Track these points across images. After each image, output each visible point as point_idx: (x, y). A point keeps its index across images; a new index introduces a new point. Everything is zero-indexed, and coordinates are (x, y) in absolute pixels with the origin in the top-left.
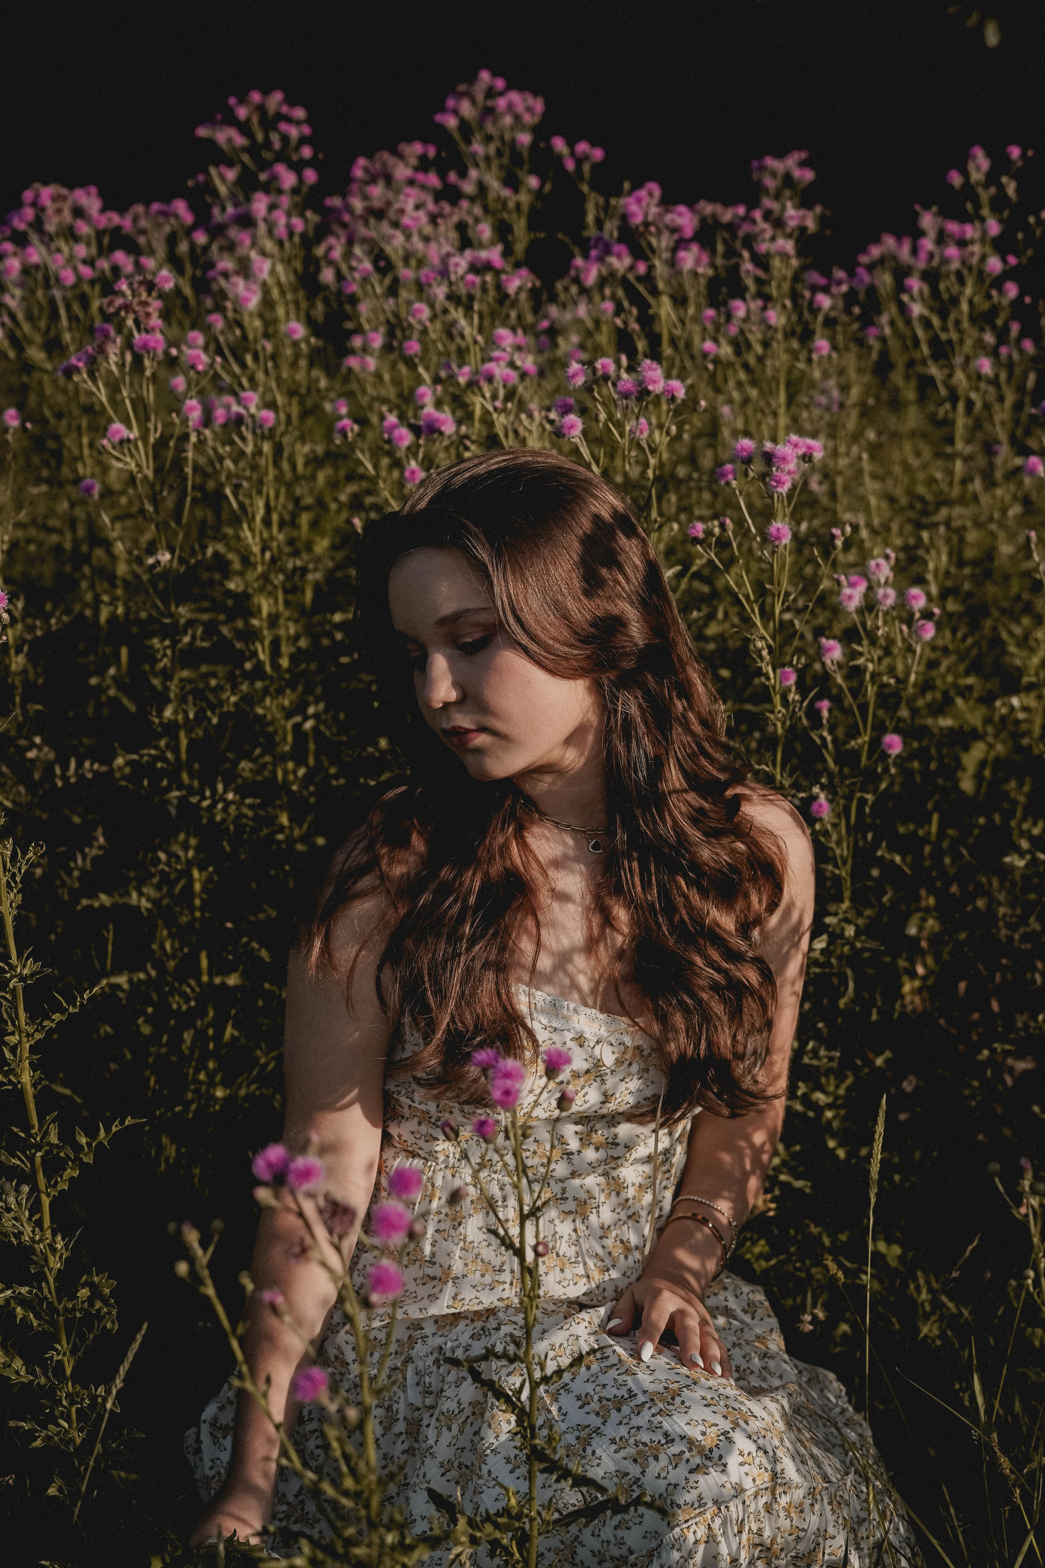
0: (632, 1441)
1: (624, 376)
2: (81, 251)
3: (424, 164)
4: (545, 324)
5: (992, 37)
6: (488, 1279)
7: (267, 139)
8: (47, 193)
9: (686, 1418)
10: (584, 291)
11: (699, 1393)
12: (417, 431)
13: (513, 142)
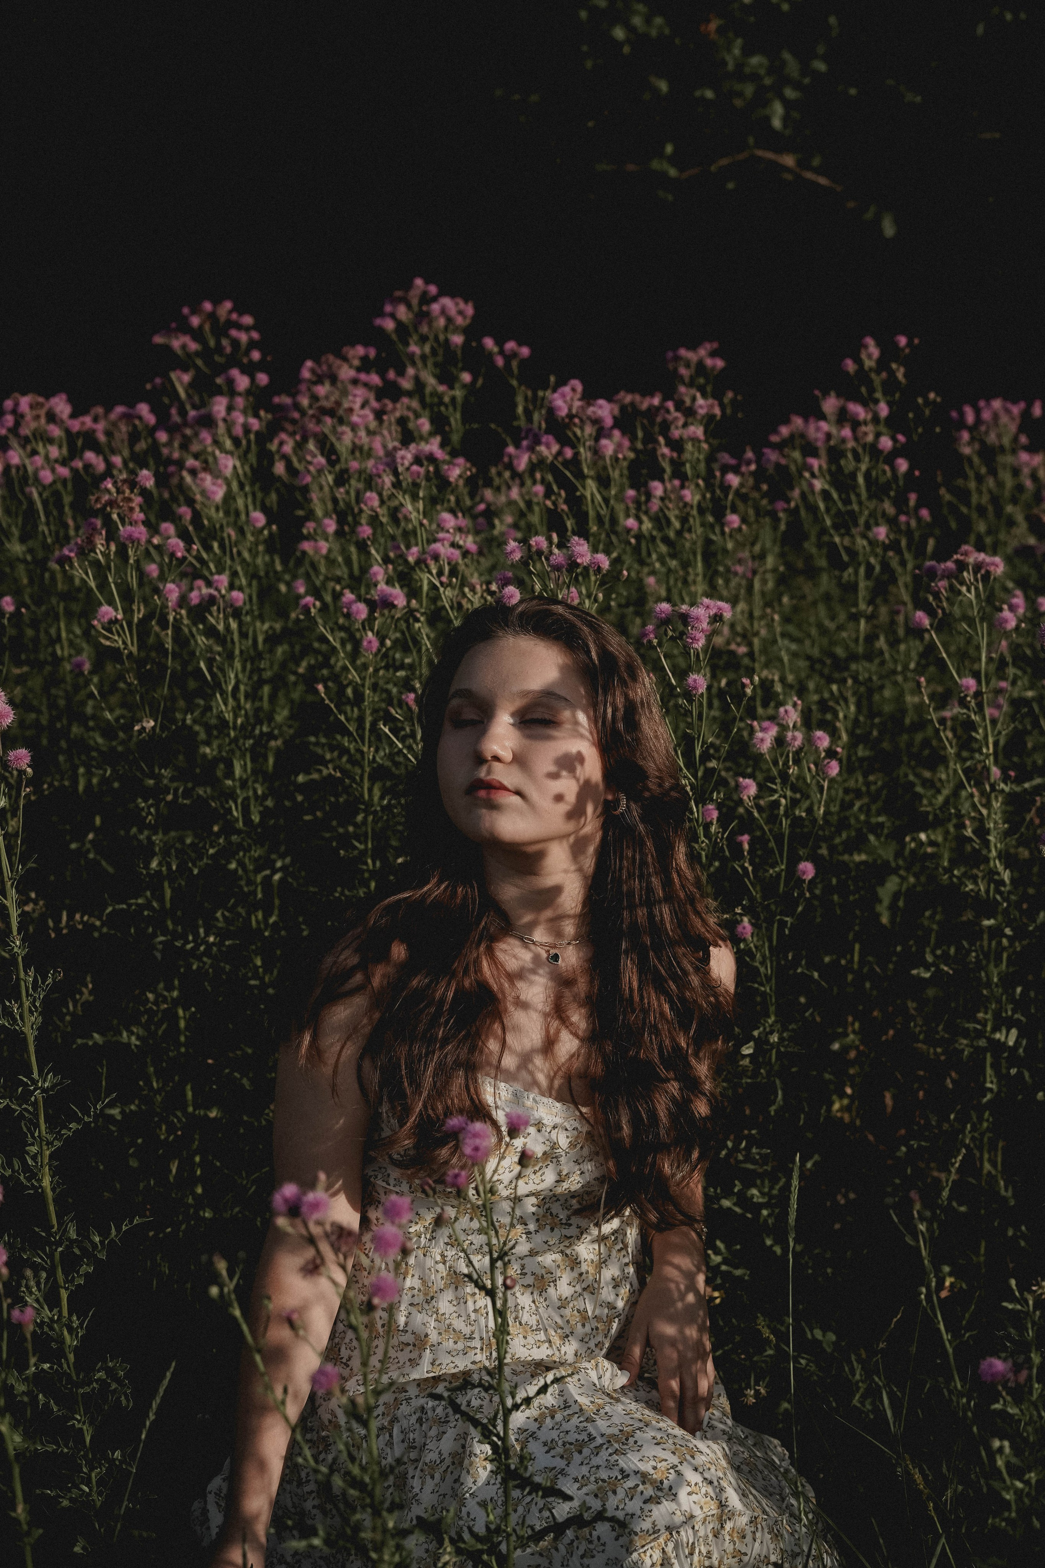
0: (592, 1479)
1: (556, 551)
2: (54, 452)
3: (365, 365)
4: (482, 507)
5: (889, 229)
6: (460, 1346)
7: (218, 343)
8: (25, 402)
9: (639, 1455)
10: (515, 475)
11: (651, 1433)
12: (372, 605)
13: (447, 343)
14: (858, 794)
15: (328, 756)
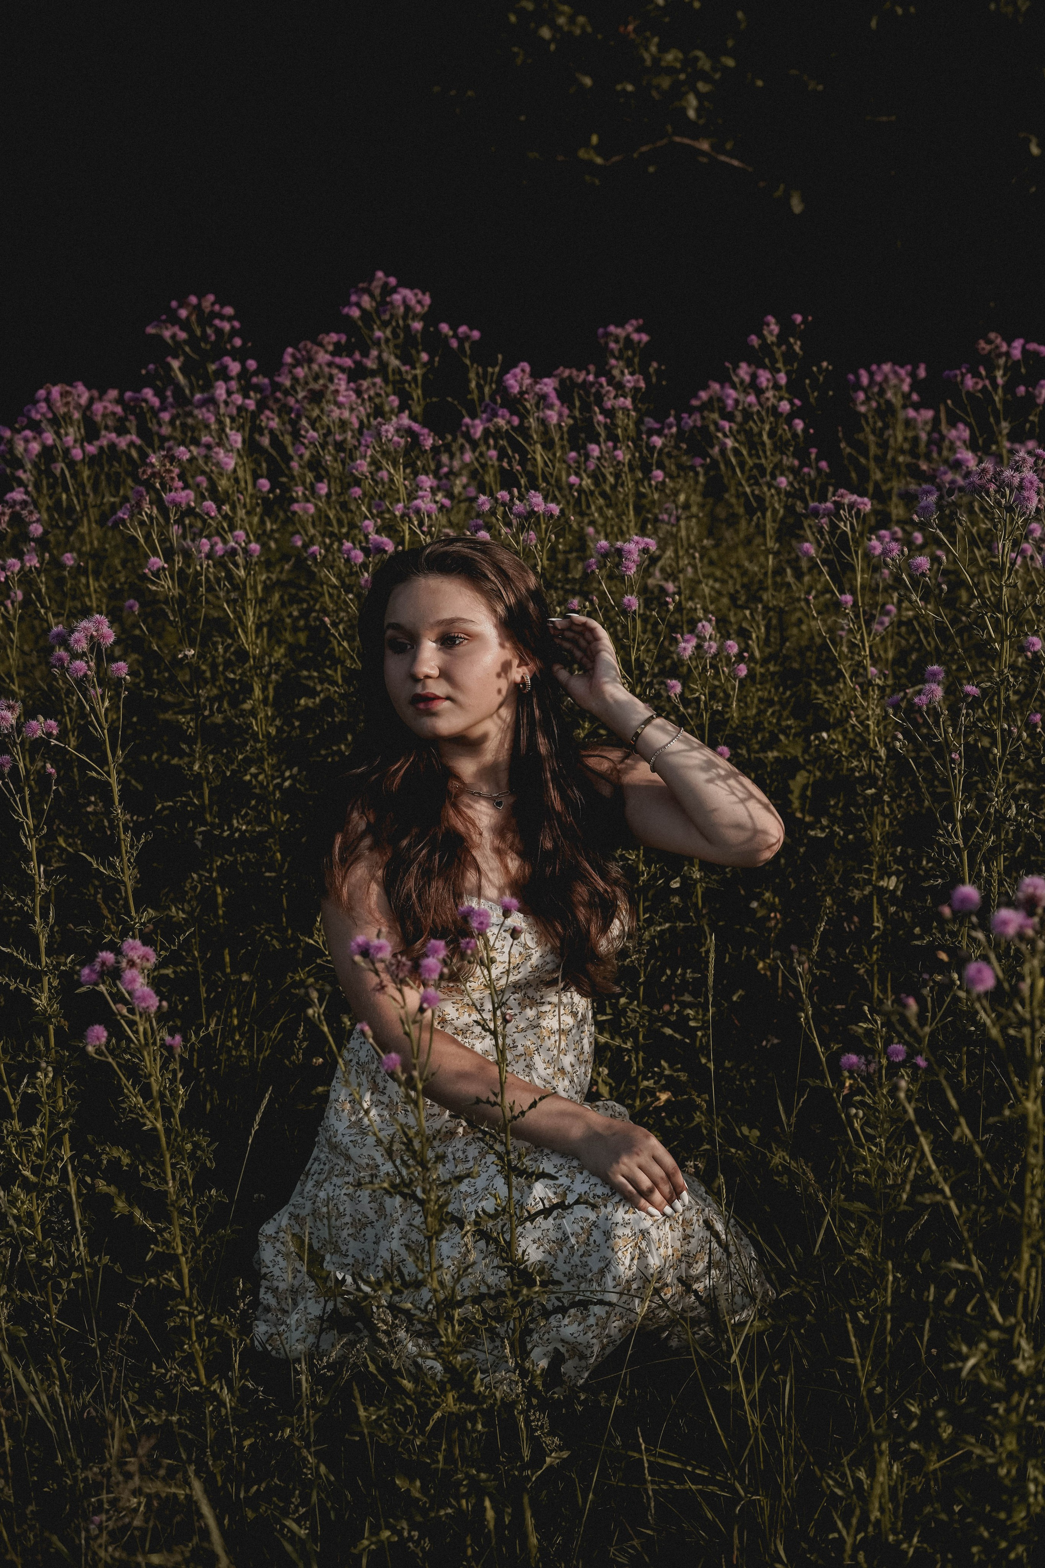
1: (517, 502)
3: (338, 350)
4: (445, 469)
5: (797, 205)
7: (204, 331)
8: (56, 391)
10: (470, 441)
12: (366, 551)
13: (407, 328)
14: (771, 703)
15: (319, 688)
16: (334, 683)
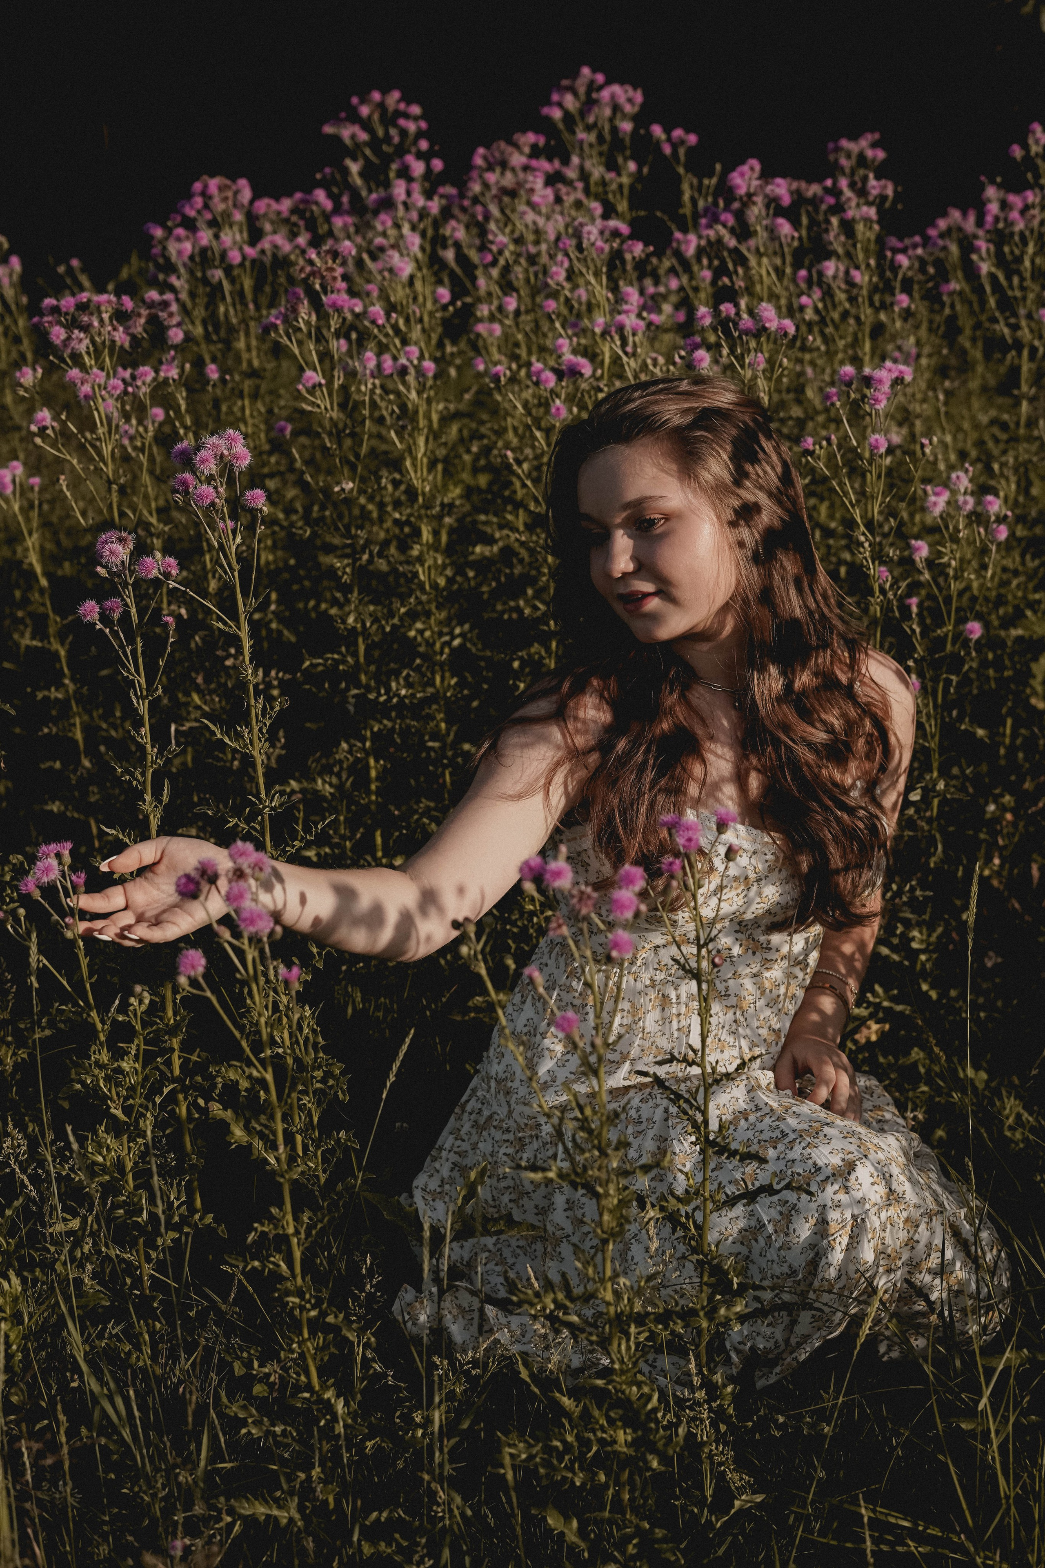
0: (789, 1173)
1: (745, 316)
3: (536, 152)
7: (387, 132)
8: (214, 183)
9: (829, 1148)
10: (683, 261)
11: (838, 1129)
12: (560, 374)
13: (614, 130)
14: (1016, 573)
15: (497, 535)
16: (514, 529)
